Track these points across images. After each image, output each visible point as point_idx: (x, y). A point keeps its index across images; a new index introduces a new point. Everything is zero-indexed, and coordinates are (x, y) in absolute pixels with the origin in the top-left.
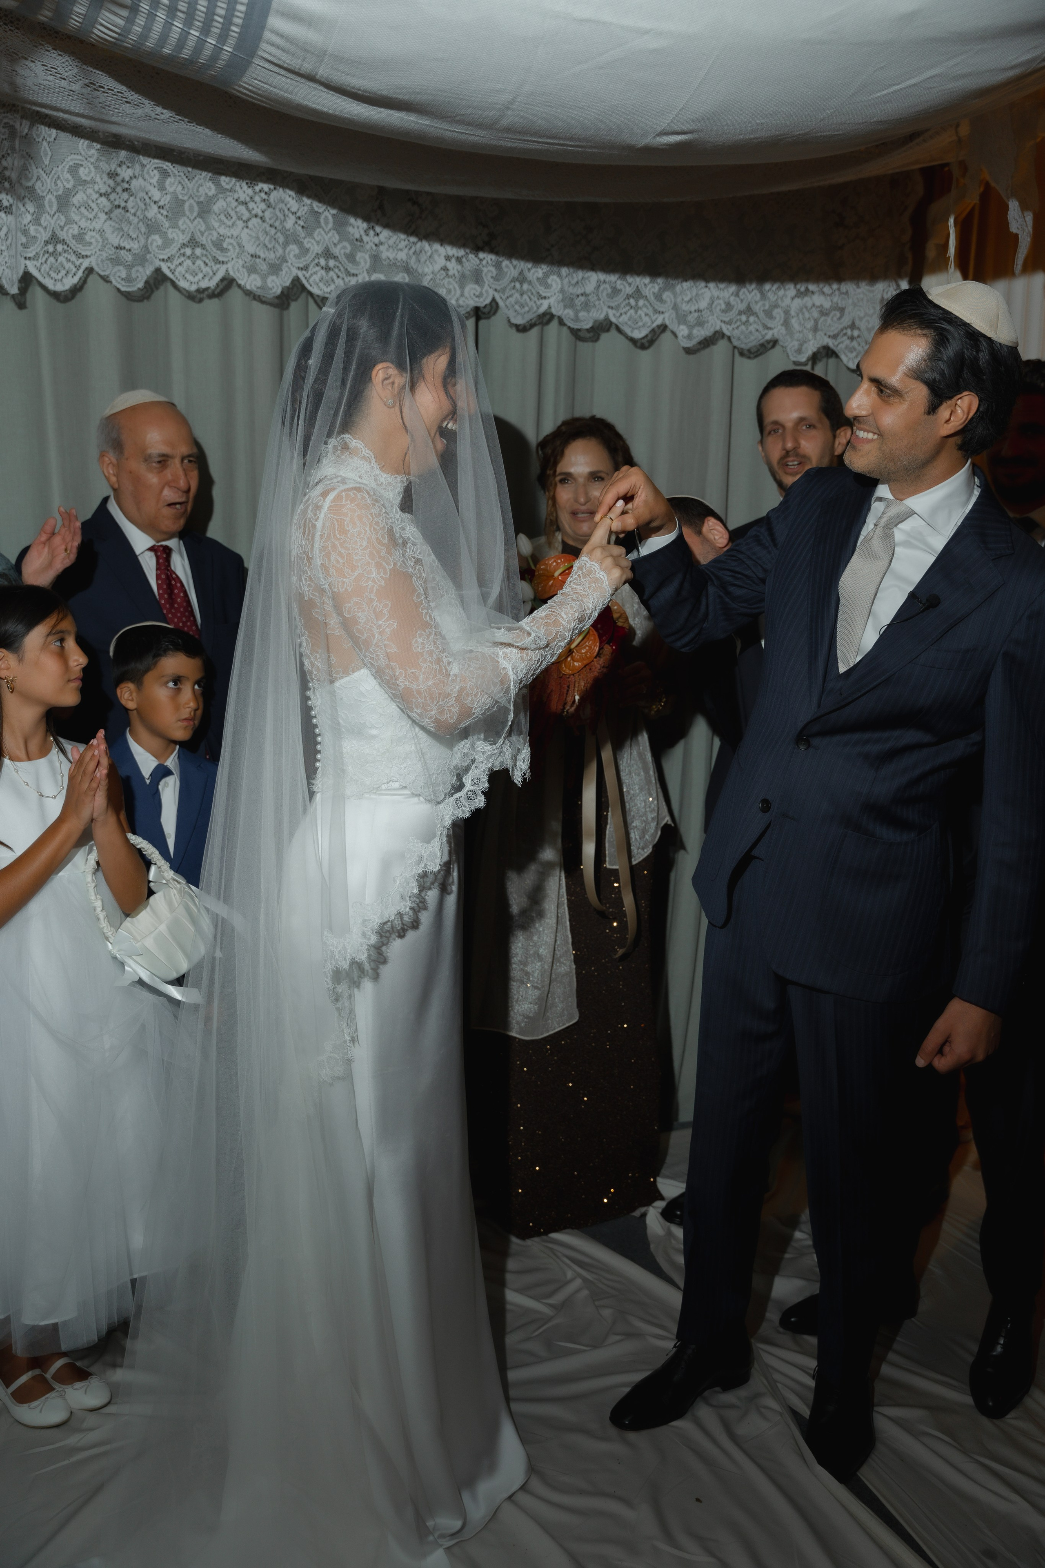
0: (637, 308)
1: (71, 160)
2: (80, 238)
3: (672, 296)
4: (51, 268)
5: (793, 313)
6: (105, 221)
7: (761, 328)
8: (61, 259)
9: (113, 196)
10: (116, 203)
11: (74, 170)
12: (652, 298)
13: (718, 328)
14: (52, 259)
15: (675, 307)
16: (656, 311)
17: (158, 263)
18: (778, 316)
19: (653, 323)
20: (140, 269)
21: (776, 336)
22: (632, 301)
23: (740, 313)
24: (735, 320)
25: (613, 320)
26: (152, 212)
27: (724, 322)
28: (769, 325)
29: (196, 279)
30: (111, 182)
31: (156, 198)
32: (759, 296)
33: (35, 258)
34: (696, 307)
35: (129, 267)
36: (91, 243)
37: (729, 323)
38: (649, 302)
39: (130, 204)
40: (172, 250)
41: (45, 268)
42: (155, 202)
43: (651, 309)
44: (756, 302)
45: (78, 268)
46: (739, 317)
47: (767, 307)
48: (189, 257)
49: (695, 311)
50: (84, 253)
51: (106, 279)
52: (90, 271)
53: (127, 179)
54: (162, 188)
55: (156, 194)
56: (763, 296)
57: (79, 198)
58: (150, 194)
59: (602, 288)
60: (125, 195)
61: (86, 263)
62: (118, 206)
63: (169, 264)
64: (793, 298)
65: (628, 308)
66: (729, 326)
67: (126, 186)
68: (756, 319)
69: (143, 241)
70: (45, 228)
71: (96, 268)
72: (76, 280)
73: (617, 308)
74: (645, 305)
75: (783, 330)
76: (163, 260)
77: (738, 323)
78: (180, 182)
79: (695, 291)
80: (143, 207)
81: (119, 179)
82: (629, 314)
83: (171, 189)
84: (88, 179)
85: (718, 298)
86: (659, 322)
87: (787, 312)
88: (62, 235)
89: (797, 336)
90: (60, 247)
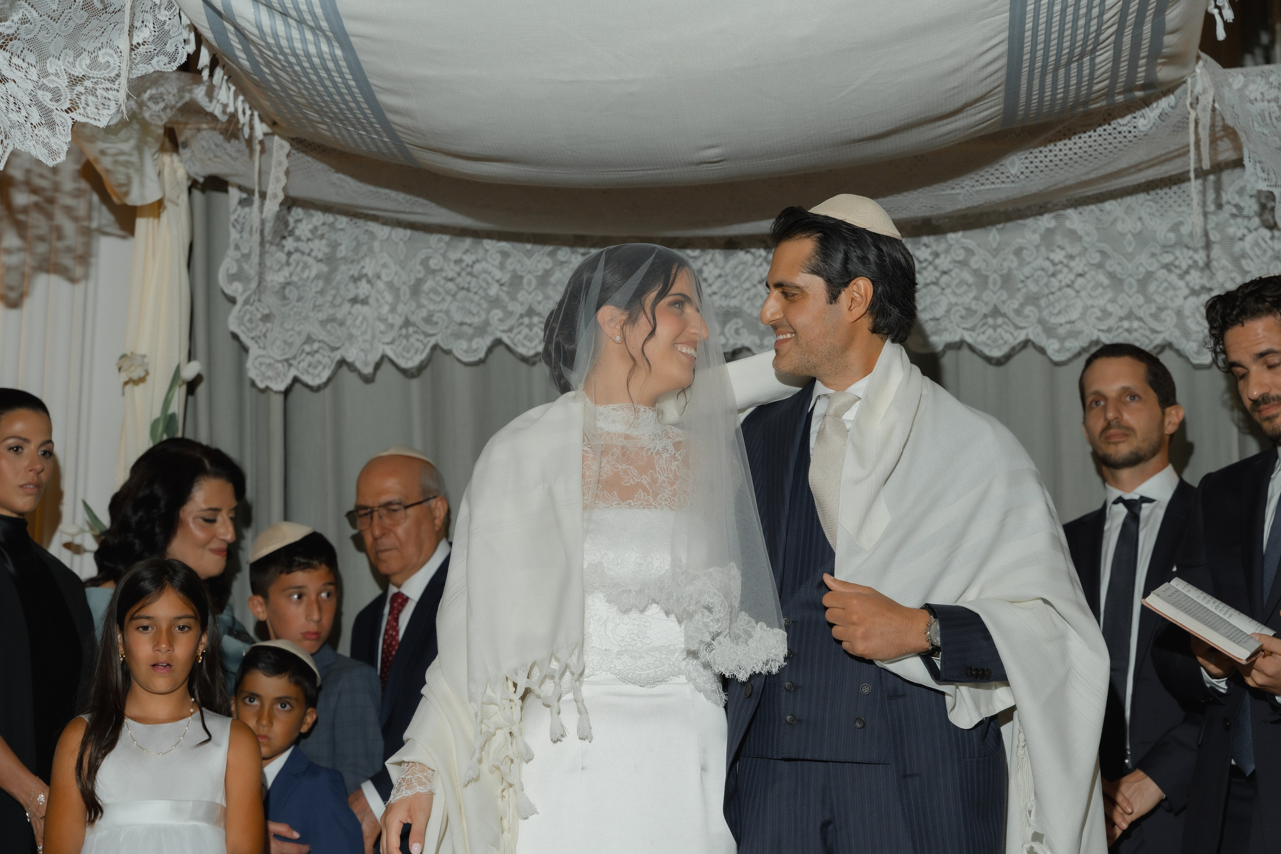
0: (995, 327)
1: (422, 254)
2: (428, 320)
3: (1035, 310)
4: (404, 349)
5: (1187, 313)
6: (451, 302)
7: (1148, 333)
8: (412, 340)
9: (459, 280)
10: (461, 285)
11: (425, 262)
12: (1011, 314)
13: (1094, 338)
14: (404, 342)
15: (1041, 322)
16: (1017, 327)
17: (499, 335)
18: (1168, 319)
19: (1015, 339)
20: (480, 340)
21: (1169, 339)
22: (990, 321)
23: (1121, 319)
24: (1116, 326)
25: (969, 340)
26: (494, 290)
27: (1102, 331)
28: (1159, 329)
29: (533, 344)
30: (457, 268)
31: (497, 277)
32: (1141, 300)
33: (392, 342)
34: (1067, 319)
35: (470, 339)
36: (437, 323)
37: (1109, 330)
38: (1008, 318)
39: (473, 285)
40: (512, 321)
41: (400, 349)
42: (498, 281)
43: (1011, 326)
44: (1140, 307)
45: (425, 346)
46: (1120, 324)
47: (1153, 309)
48: (527, 326)
49: (1066, 323)
50: (431, 332)
51: (448, 352)
52: (435, 347)
53: (471, 263)
54: (502, 267)
55: (498, 274)
56: (1149, 300)
57: (429, 284)
58: (492, 274)
59: (953, 310)
60: (469, 278)
61: (433, 341)
62: (463, 288)
63: (509, 334)
64: (1186, 298)
65: (985, 327)
66: (1108, 335)
67: (469, 269)
68: (1142, 324)
69: (483, 316)
70: (400, 315)
71: (442, 345)
72: (422, 356)
73: (973, 329)
74: (1004, 323)
75: (1177, 333)
76: (503, 331)
77: (1120, 330)
78: (519, 261)
79: (1063, 303)
80: (485, 286)
81: (464, 265)
82: (987, 334)
83: (510, 267)
84: (437, 267)
85: (1093, 306)
86: (1021, 336)
87: (1179, 313)
88: (413, 318)
89: (1194, 337)
90: (411, 330)
